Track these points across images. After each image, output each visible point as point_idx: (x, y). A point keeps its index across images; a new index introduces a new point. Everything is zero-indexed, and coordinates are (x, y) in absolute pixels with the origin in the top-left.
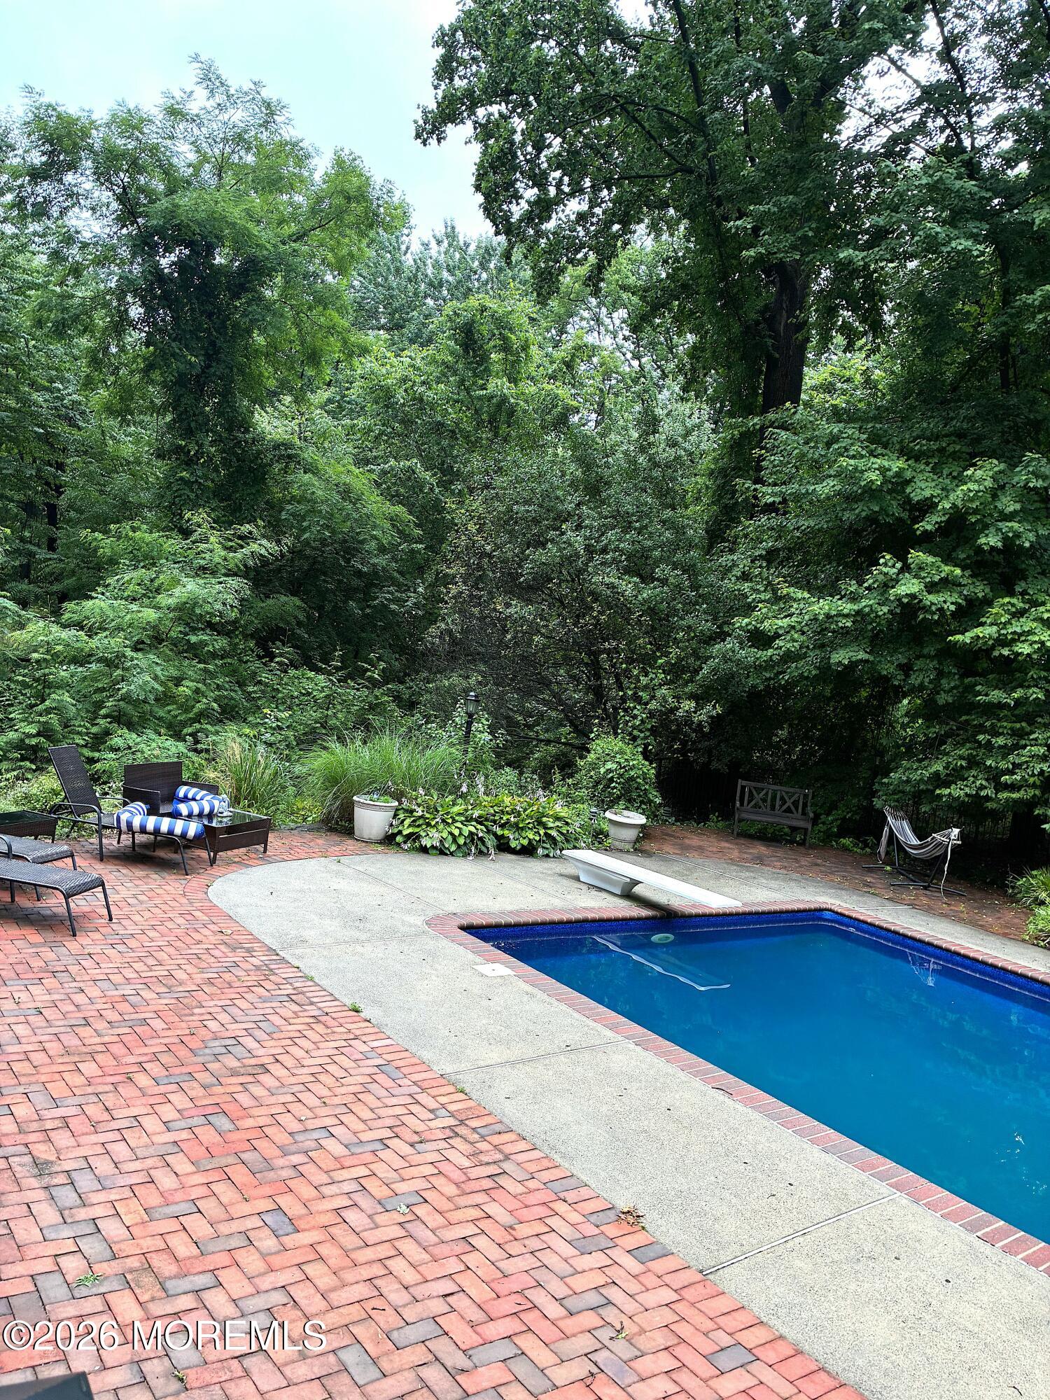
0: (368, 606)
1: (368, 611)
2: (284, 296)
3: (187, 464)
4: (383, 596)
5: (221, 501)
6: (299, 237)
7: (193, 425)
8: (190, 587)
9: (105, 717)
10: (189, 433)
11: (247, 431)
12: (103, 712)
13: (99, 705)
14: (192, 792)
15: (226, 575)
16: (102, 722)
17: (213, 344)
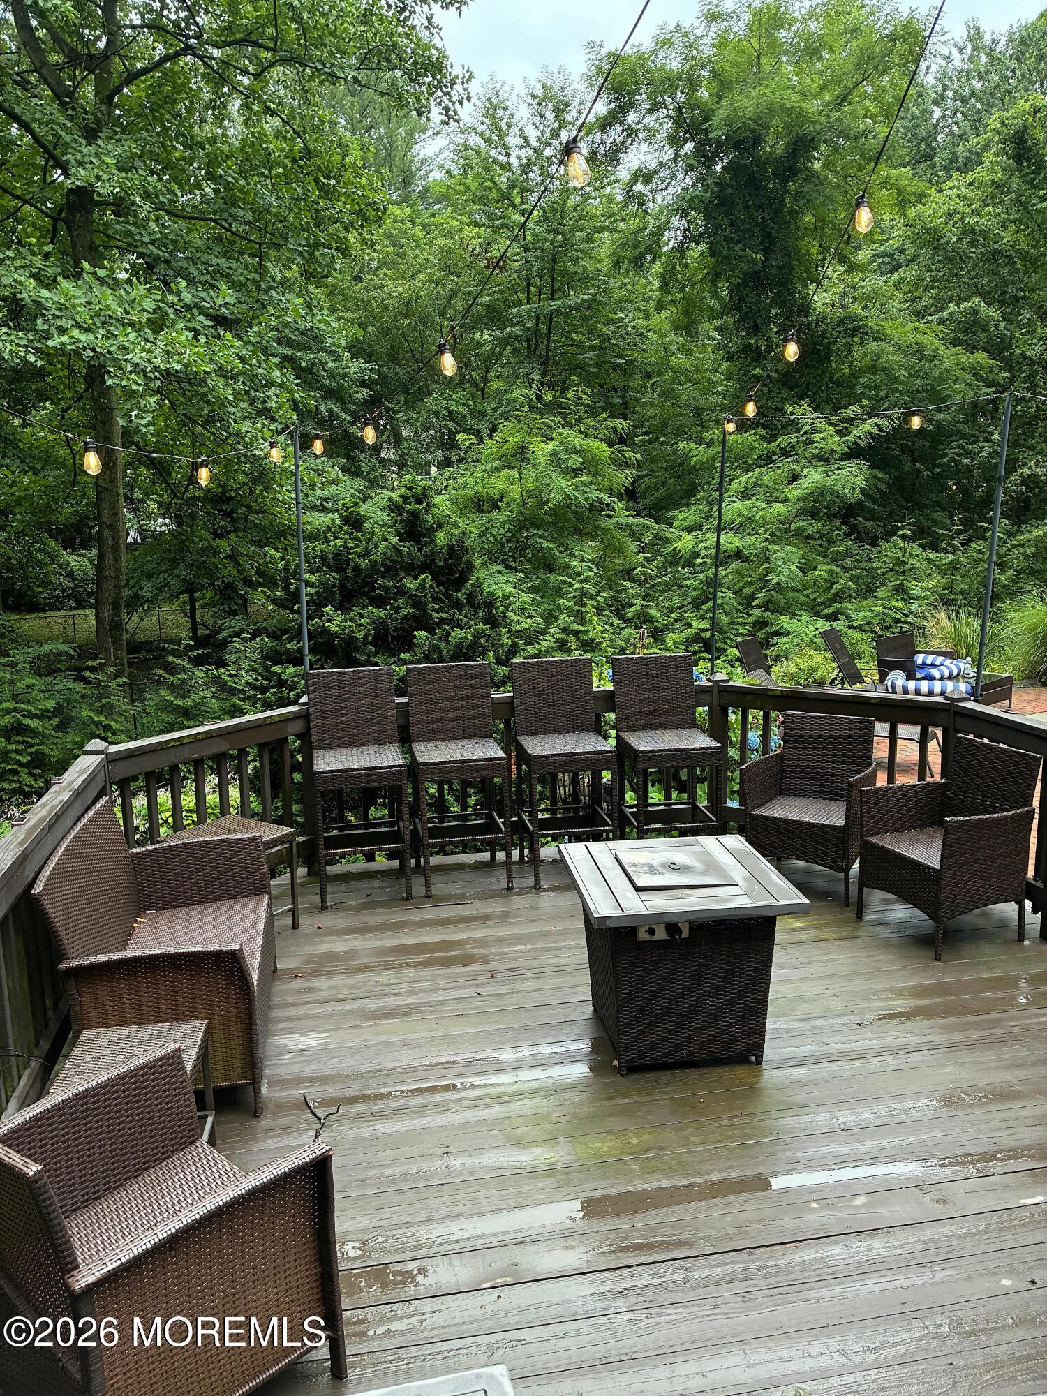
0: (938, 466)
1: (937, 470)
2: (828, 165)
3: (756, 361)
4: (951, 453)
5: (791, 389)
6: (842, 100)
7: (758, 321)
8: (813, 477)
9: (759, 607)
10: (755, 330)
11: (807, 314)
12: (755, 603)
13: (752, 597)
14: (930, 659)
15: (841, 460)
16: (756, 612)
17: (769, 235)
